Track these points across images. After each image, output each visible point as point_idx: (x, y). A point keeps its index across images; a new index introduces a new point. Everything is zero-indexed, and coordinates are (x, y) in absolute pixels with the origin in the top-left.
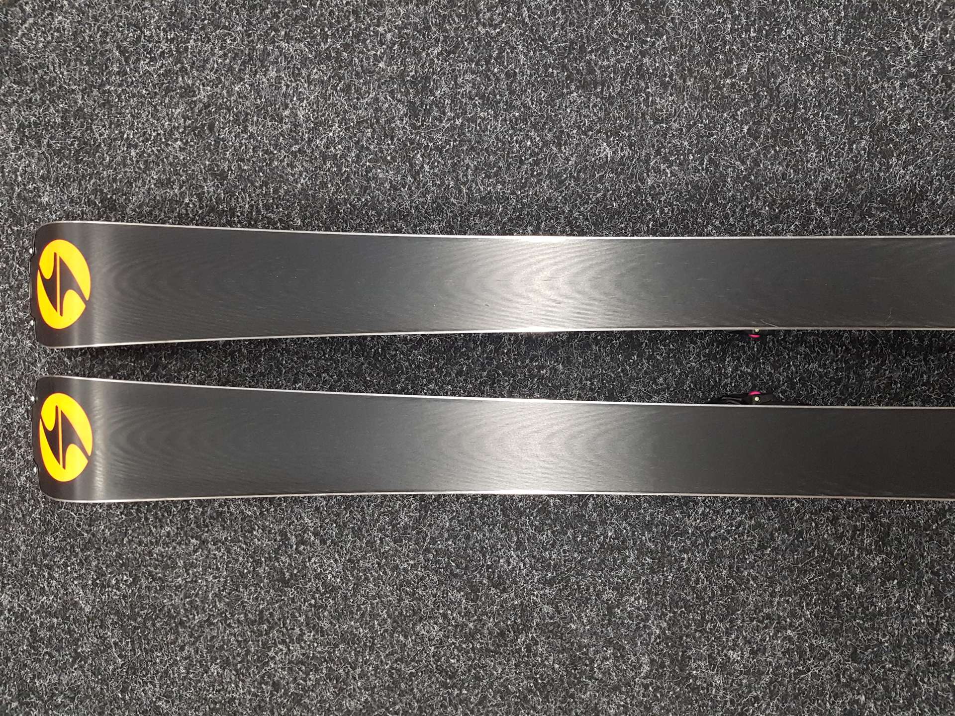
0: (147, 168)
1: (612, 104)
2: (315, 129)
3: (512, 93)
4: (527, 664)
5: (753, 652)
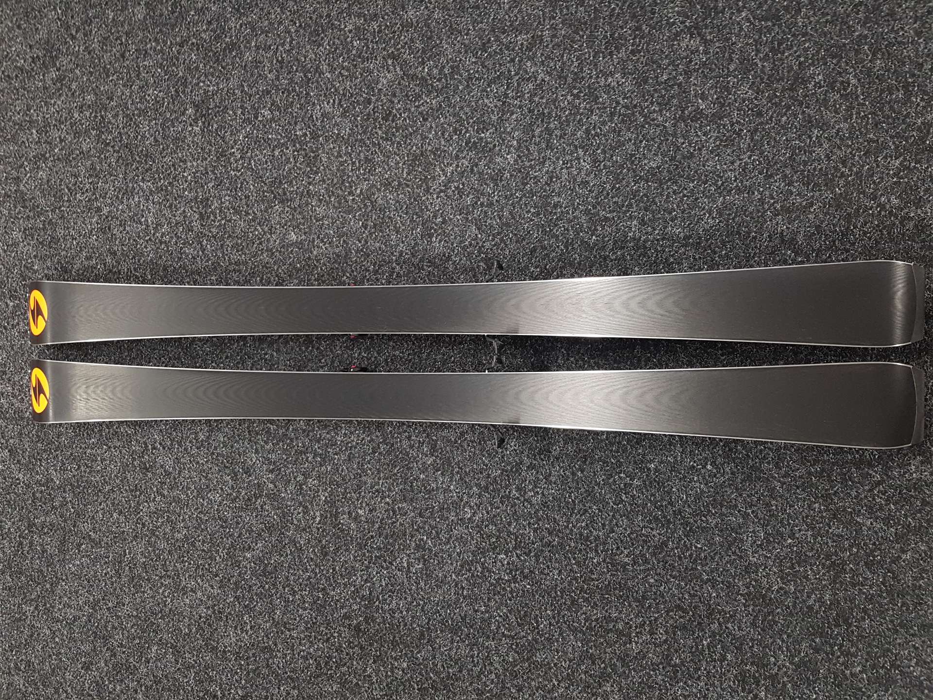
0: (81, 250)
1: (295, 211)
2: (157, 227)
3: (248, 206)
4: (261, 516)
5: (371, 511)
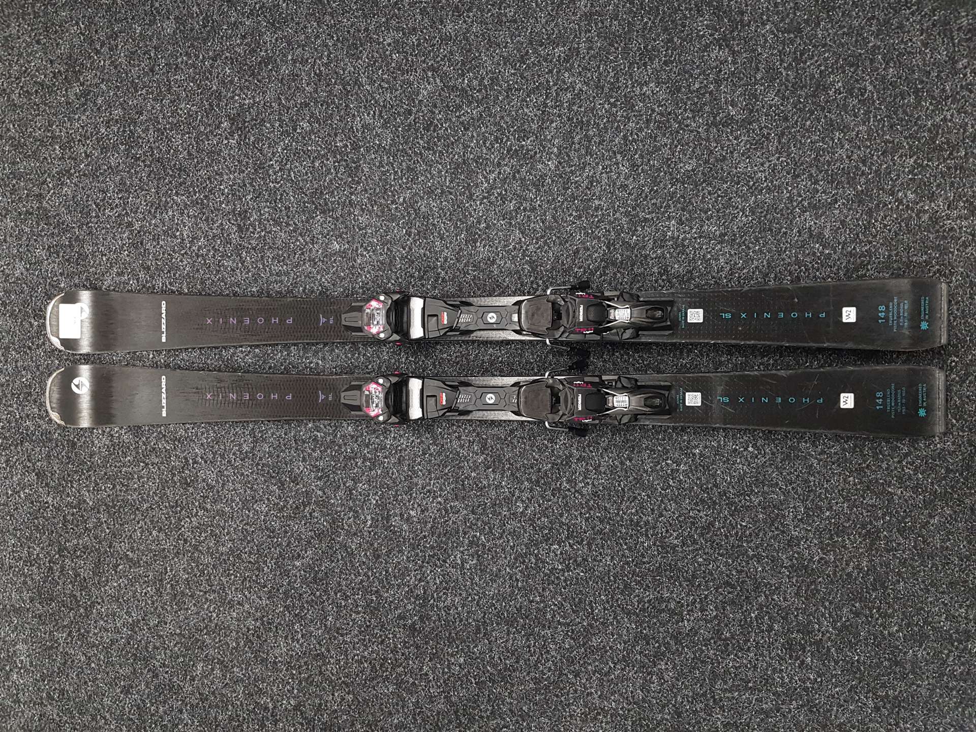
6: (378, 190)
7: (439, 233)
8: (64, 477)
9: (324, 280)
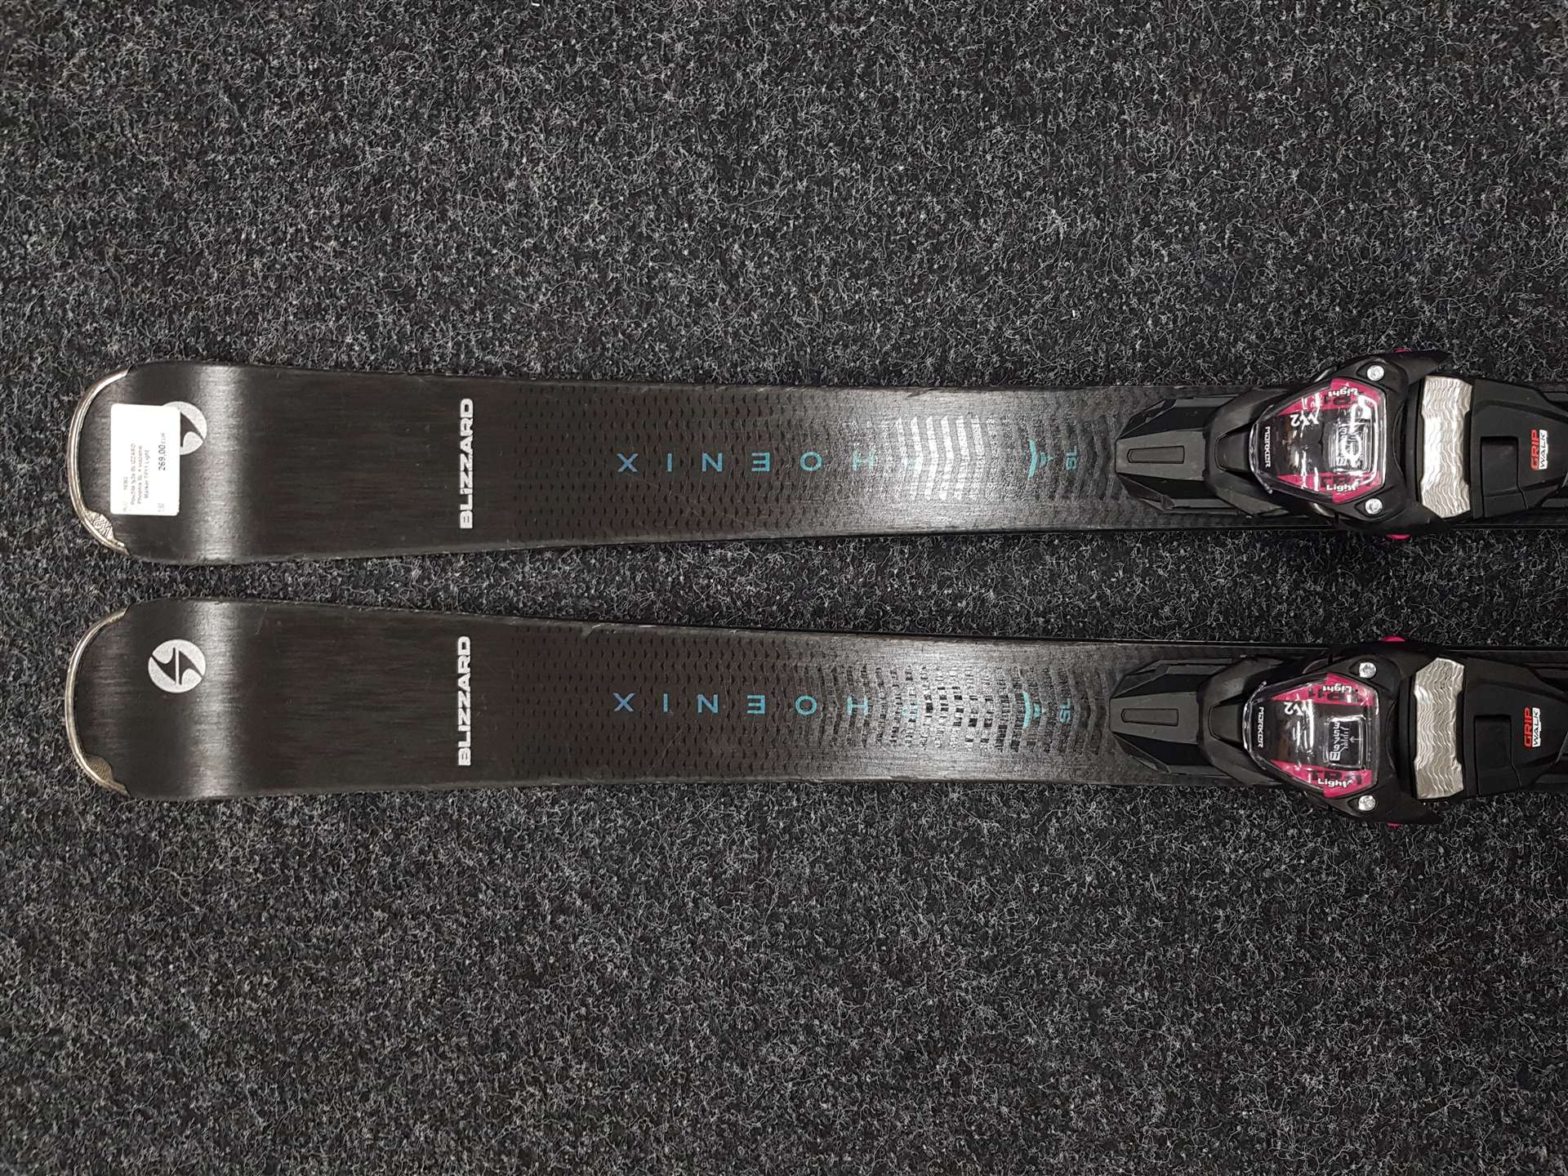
6: (1205, 44)
7: (1416, 183)
8: (113, 951)
9: (1008, 333)
